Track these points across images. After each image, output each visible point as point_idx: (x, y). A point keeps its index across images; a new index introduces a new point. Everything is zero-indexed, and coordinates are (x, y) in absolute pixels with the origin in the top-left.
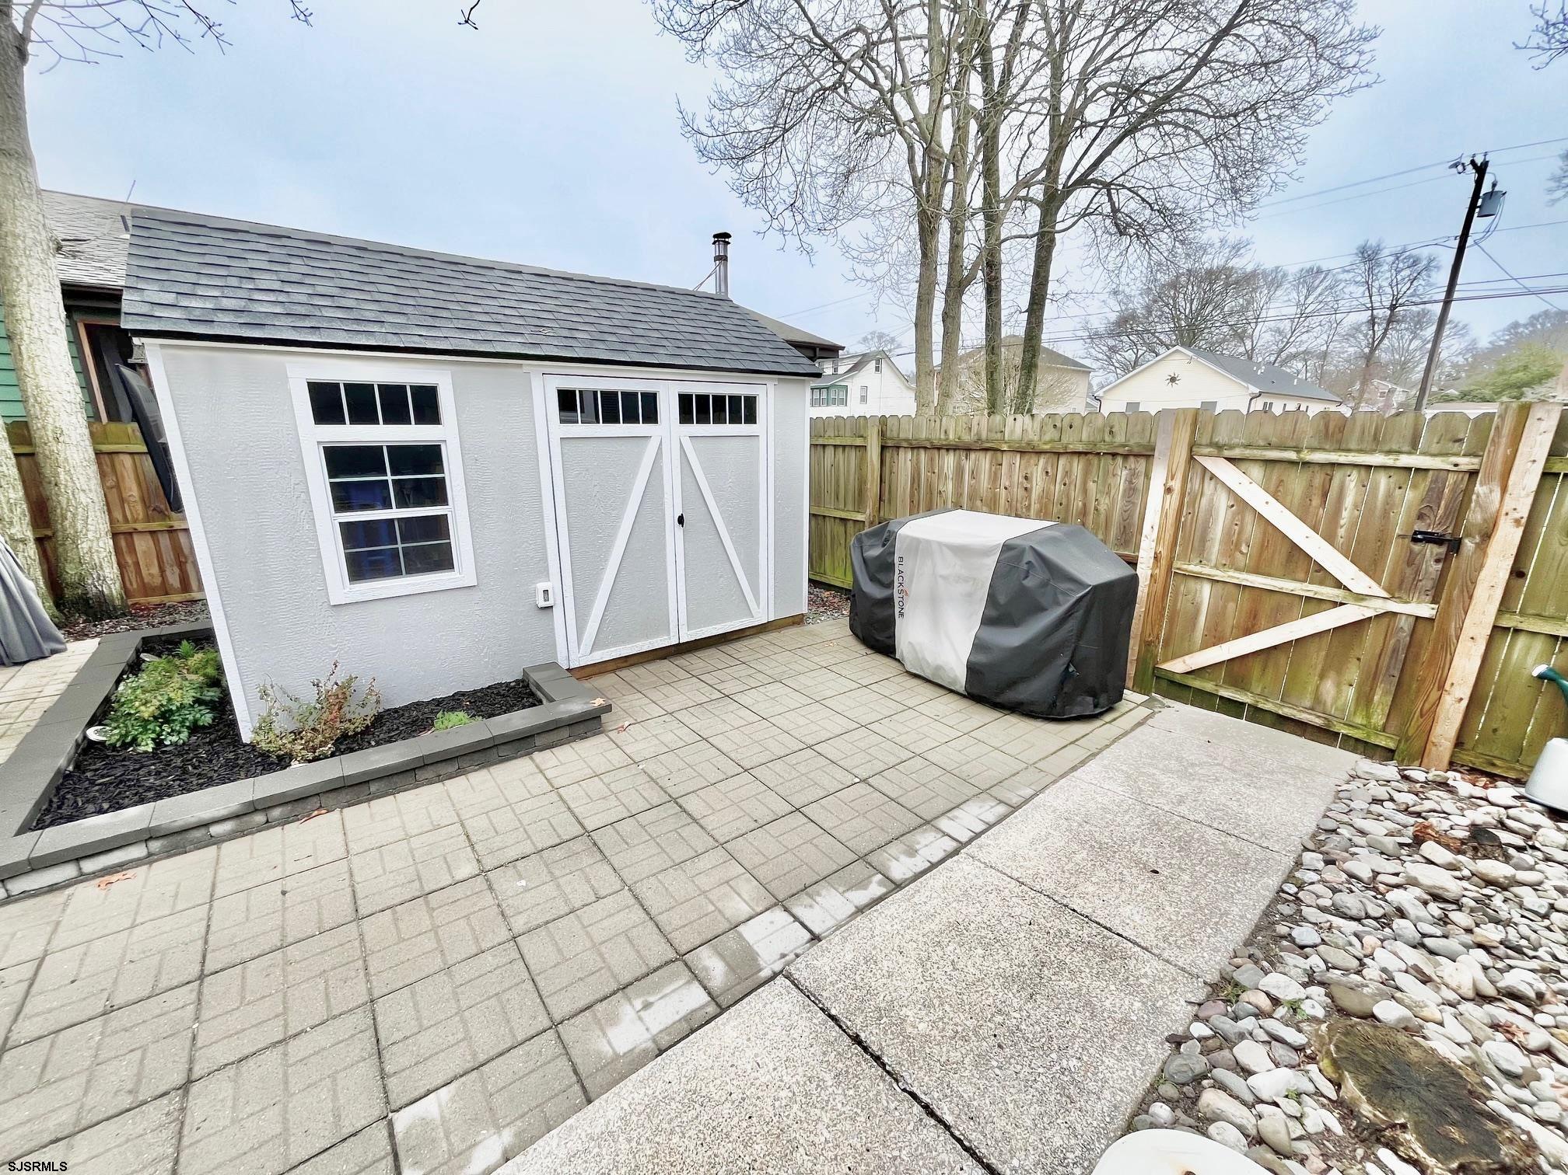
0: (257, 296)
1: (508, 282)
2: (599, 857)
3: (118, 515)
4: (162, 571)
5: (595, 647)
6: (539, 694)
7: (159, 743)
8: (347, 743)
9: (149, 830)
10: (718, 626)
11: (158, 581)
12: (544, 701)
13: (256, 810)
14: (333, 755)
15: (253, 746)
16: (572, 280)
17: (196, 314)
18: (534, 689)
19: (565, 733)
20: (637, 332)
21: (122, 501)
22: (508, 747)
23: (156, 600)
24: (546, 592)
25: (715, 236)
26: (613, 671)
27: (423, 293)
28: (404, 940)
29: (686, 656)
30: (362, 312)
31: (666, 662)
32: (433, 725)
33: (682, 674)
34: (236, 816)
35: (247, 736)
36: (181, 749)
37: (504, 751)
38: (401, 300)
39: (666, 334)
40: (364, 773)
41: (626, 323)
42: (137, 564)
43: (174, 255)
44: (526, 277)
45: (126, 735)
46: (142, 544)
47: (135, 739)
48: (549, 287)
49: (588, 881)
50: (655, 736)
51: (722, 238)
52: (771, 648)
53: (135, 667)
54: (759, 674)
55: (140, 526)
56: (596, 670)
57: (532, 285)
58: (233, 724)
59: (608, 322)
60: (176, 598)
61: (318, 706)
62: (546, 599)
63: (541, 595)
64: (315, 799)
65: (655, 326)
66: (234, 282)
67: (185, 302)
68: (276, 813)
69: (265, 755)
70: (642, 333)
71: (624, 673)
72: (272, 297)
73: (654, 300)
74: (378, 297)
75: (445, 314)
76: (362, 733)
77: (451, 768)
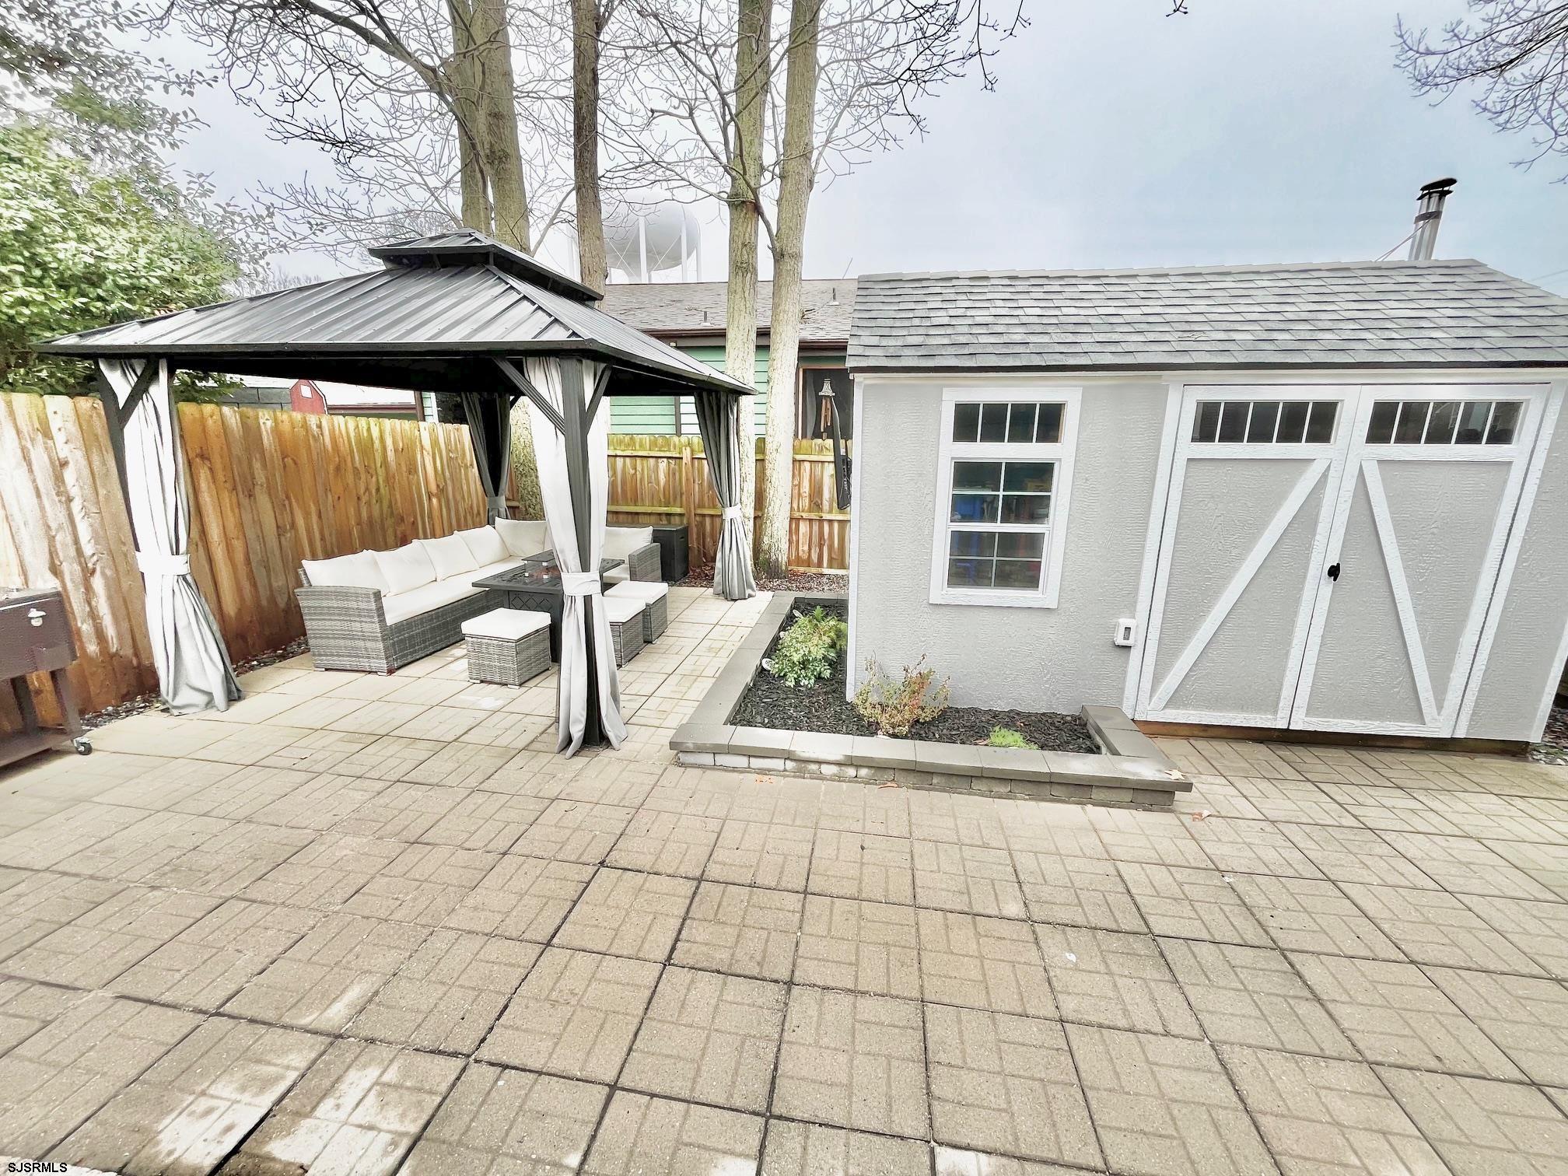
0: (932, 331)
1: (1153, 287)
2: (1168, 977)
3: (795, 506)
4: (810, 549)
5: (1171, 703)
6: (1098, 739)
7: (797, 682)
8: (920, 730)
9: (789, 752)
10: (1357, 722)
11: (805, 556)
12: (1104, 749)
13: (852, 765)
14: (906, 737)
15: (853, 707)
16: (1229, 273)
17: (891, 351)
18: (1092, 732)
19: (1127, 796)
20: (1321, 325)
21: (799, 494)
22: (1064, 788)
23: (802, 569)
24: (1128, 629)
25: (1423, 189)
26: (1187, 737)
27: (1065, 311)
28: (952, 953)
29: (1296, 749)
30: (1011, 336)
31: (1262, 748)
32: (988, 736)
33: (1288, 772)
34: (839, 764)
35: (850, 696)
36: (811, 693)
37: (1057, 791)
38: (1045, 320)
39: (1367, 324)
40: (932, 764)
41: (1304, 316)
42: (798, 541)
43: (882, 306)
44: (1173, 279)
45: (781, 670)
46: (804, 527)
47: (785, 675)
48: (1200, 286)
49: (1154, 1000)
50: (1249, 845)
51: (1439, 189)
52: (1456, 779)
53: (789, 621)
54: (1431, 815)
55: (805, 515)
56: (1164, 730)
57: (1179, 286)
58: (843, 683)
59: (1279, 317)
60: (814, 570)
61: (902, 688)
62: (1126, 638)
63: (1122, 631)
64: (892, 772)
65: (1349, 315)
66: (916, 322)
67: (884, 342)
68: (863, 772)
69: (860, 718)
70: (1329, 325)
71: (1201, 744)
72: (942, 331)
73: (1348, 281)
74: (1025, 320)
75: (1085, 329)
76: (929, 723)
77: (1003, 789)
